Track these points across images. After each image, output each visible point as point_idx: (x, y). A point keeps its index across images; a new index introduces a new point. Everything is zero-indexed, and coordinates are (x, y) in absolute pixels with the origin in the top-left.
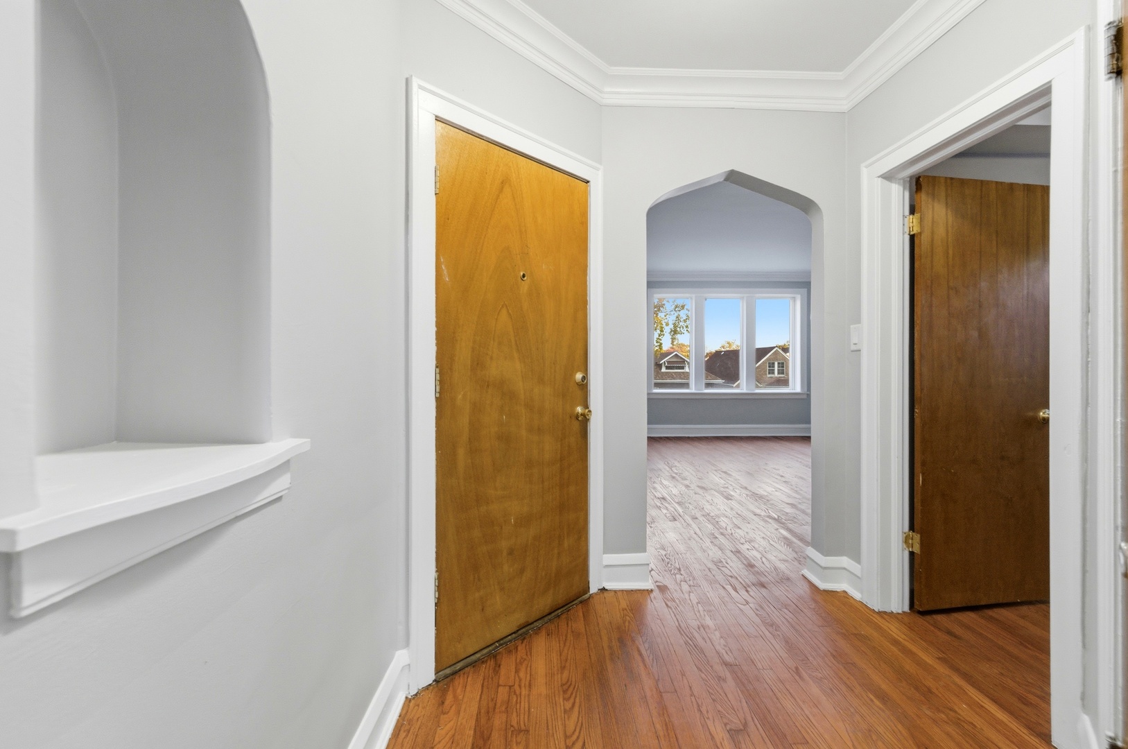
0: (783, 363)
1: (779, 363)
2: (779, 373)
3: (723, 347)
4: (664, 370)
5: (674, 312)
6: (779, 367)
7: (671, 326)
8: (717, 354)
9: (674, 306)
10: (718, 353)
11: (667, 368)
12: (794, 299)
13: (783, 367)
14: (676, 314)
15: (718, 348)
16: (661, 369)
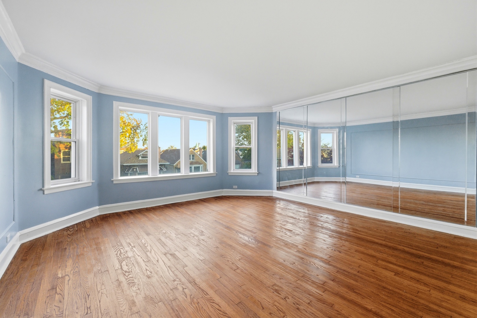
0: (194, 155)
1: (192, 155)
2: (192, 159)
3: (169, 148)
4: (140, 158)
5: (145, 130)
6: (192, 157)
7: (143, 137)
8: (166, 152)
9: (145, 127)
10: (167, 150)
11: (142, 157)
12: (209, 121)
13: (194, 157)
14: (146, 131)
15: (167, 148)
16: (139, 158)
